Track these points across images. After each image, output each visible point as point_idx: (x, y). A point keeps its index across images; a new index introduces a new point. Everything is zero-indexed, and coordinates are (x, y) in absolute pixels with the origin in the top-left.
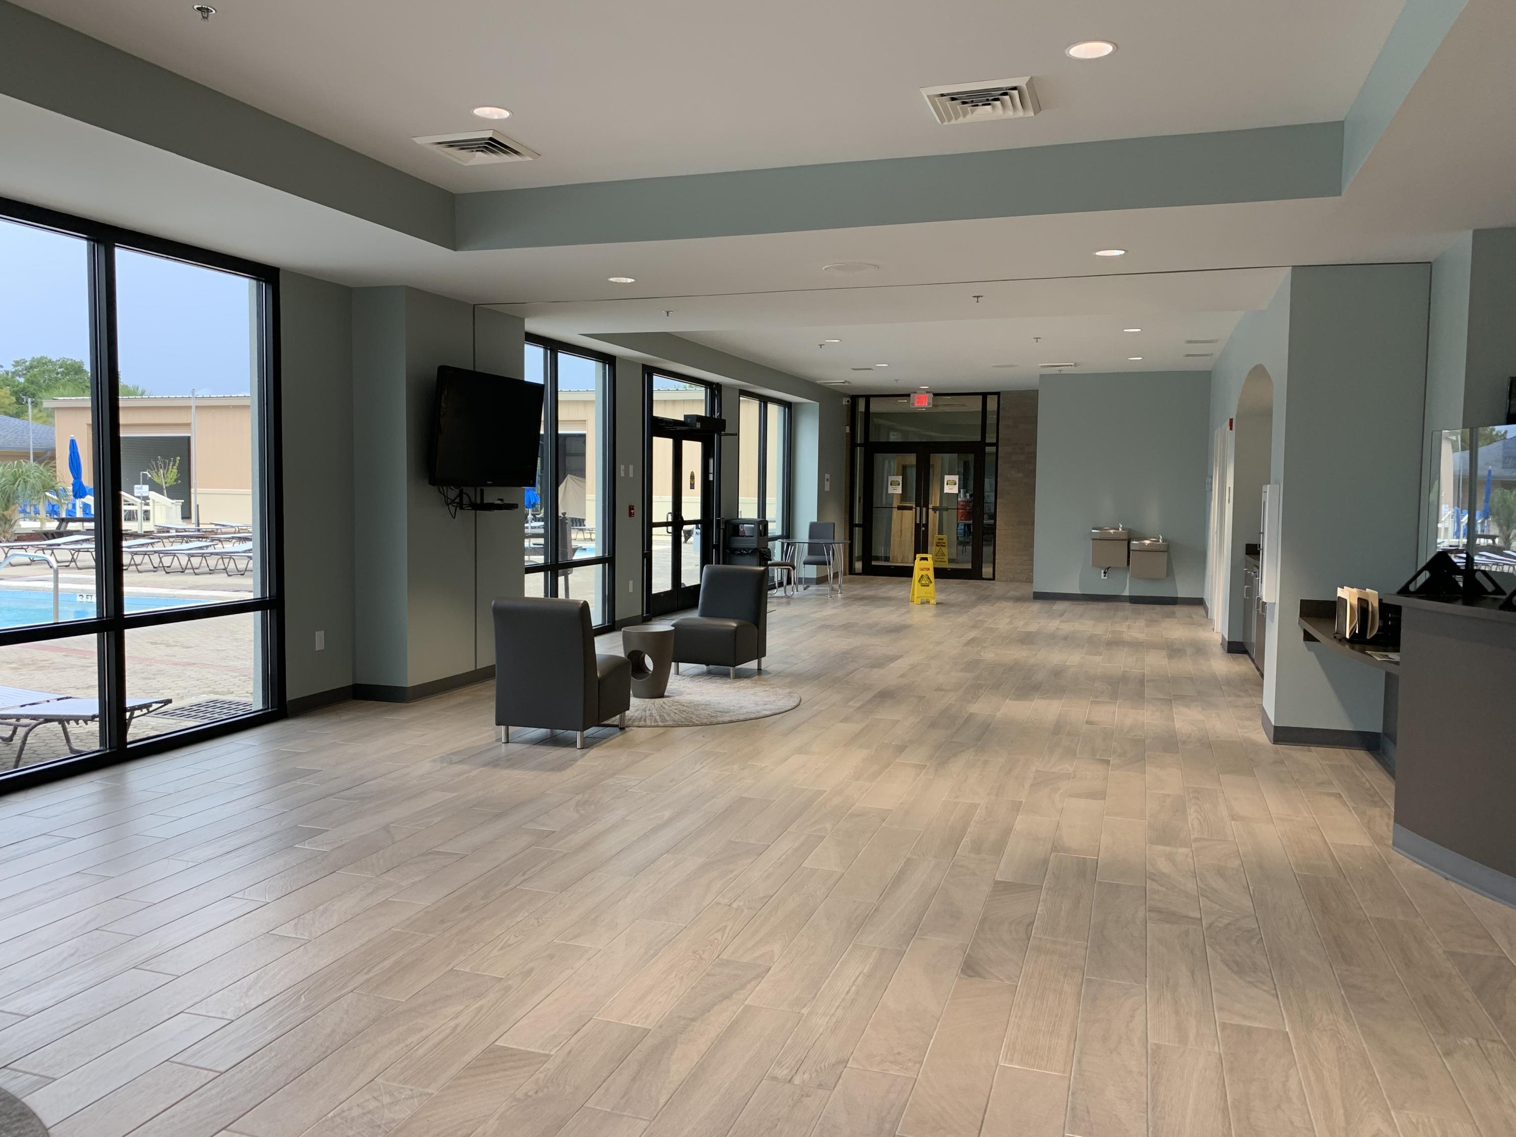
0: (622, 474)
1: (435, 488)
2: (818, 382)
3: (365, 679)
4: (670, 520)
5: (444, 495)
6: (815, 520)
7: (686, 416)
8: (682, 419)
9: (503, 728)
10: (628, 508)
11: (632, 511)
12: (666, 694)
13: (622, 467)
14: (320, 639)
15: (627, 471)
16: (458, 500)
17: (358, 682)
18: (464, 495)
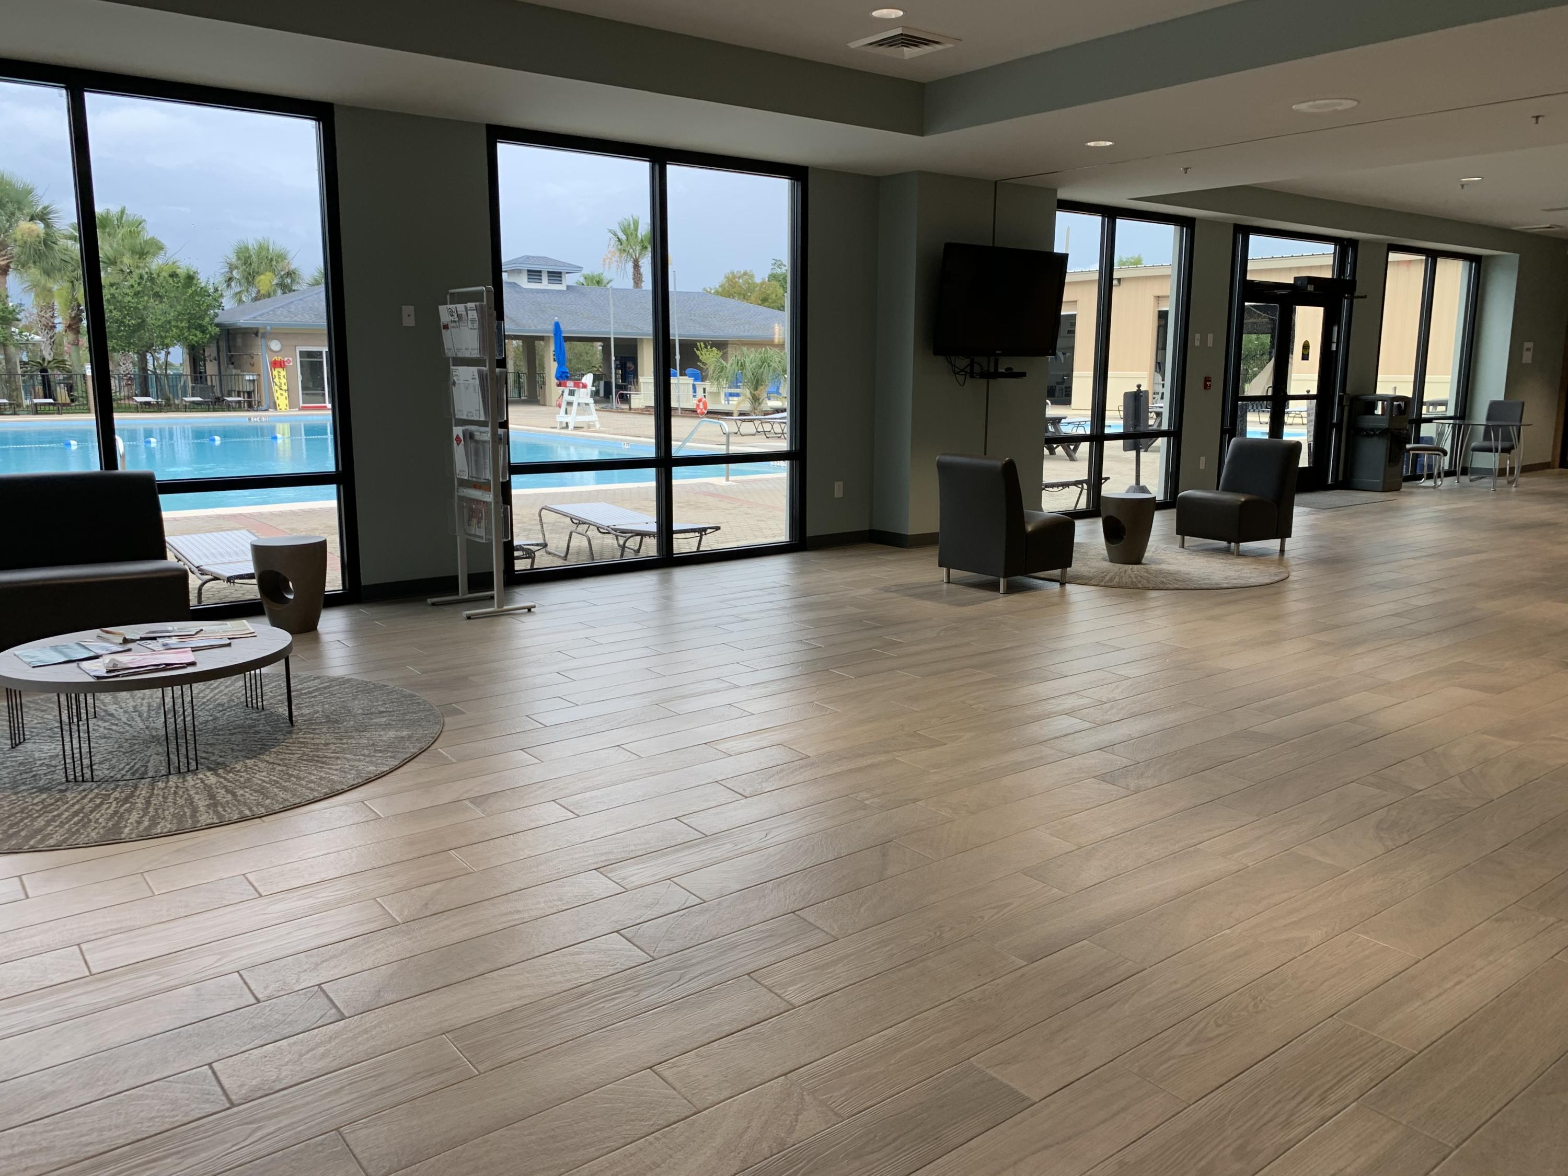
0: (1197, 343)
1: (941, 359)
2: (1515, 228)
3: (878, 527)
4: (1270, 393)
5: (951, 363)
6: (1501, 397)
7: (1296, 279)
8: (1292, 282)
9: (945, 570)
10: (1203, 380)
11: (1208, 383)
12: (1143, 561)
13: (1198, 336)
14: (838, 490)
15: (1204, 340)
16: (968, 370)
17: (874, 528)
18: (975, 365)
